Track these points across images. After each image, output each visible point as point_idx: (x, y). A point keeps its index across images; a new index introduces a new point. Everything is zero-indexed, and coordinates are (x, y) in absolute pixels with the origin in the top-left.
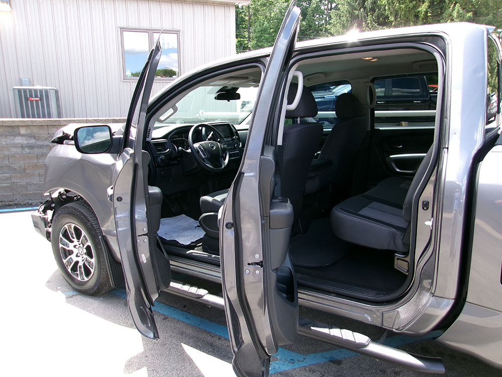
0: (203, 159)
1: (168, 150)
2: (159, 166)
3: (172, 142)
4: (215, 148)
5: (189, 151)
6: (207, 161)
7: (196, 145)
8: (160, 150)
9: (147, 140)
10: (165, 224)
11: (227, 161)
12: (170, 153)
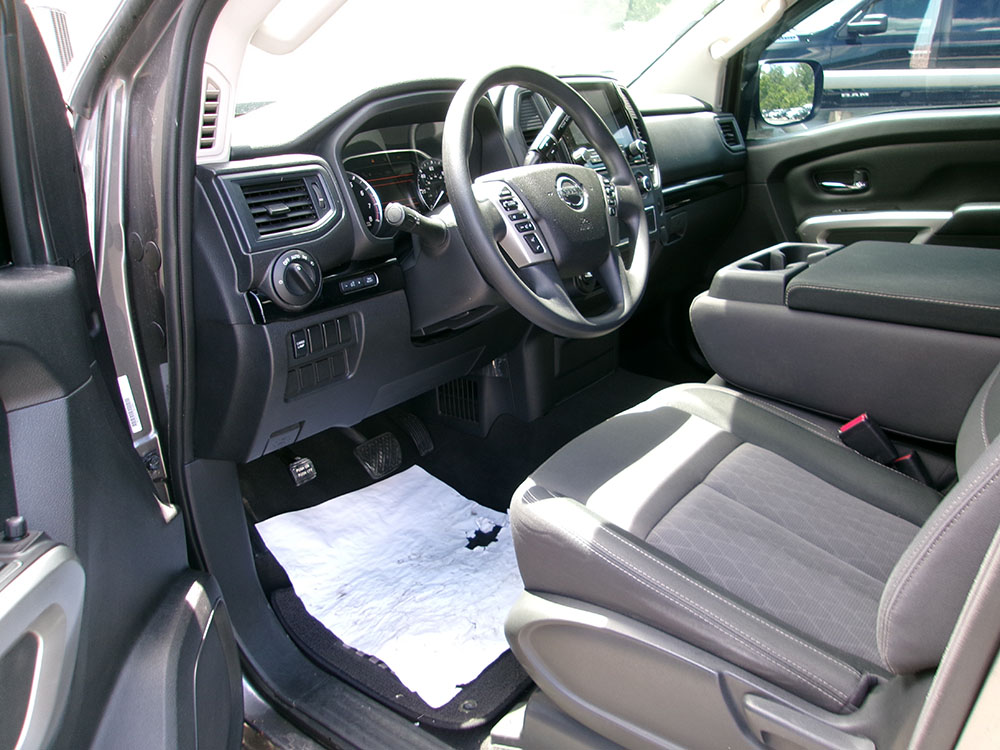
0: (524, 273)
1: (330, 214)
2: (275, 312)
3: (349, 167)
4: (585, 202)
5: (445, 218)
6: (544, 282)
7: (489, 190)
8: (280, 221)
9: (203, 157)
10: (342, 531)
11: (638, 272)
12: (343, 233)
